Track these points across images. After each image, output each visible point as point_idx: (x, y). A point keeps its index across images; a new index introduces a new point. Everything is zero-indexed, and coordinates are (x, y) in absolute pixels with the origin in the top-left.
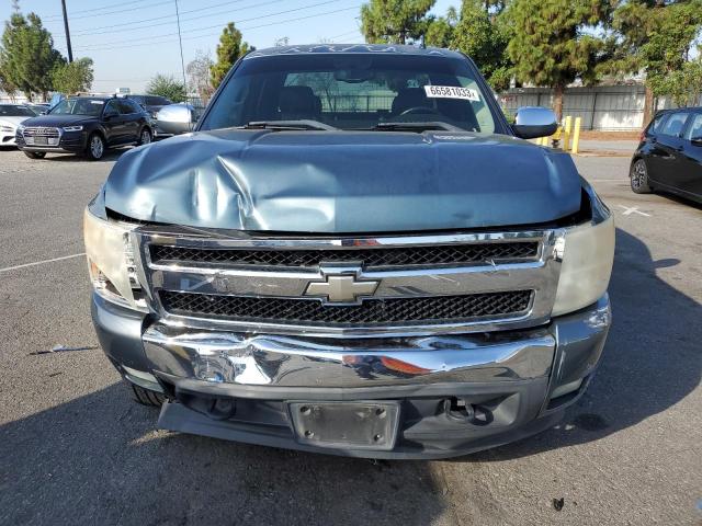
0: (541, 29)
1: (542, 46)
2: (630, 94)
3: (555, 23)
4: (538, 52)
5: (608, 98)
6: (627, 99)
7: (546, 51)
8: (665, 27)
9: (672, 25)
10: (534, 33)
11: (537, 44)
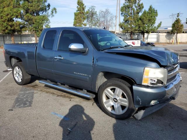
0: (5, 18)
1: (6, 23)
2: (30, 36)
3: (8, 16)
4: (5, 24)
5: (24, 37)
6: (29, 38)
7: (7, 24)
8: (37, 21)
9: (39, 20)
10: (2, 19)
11: (4, 22)
